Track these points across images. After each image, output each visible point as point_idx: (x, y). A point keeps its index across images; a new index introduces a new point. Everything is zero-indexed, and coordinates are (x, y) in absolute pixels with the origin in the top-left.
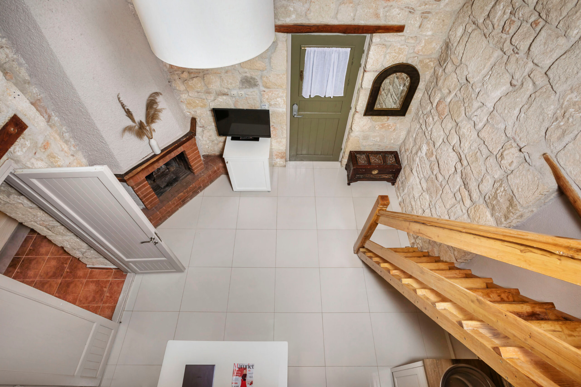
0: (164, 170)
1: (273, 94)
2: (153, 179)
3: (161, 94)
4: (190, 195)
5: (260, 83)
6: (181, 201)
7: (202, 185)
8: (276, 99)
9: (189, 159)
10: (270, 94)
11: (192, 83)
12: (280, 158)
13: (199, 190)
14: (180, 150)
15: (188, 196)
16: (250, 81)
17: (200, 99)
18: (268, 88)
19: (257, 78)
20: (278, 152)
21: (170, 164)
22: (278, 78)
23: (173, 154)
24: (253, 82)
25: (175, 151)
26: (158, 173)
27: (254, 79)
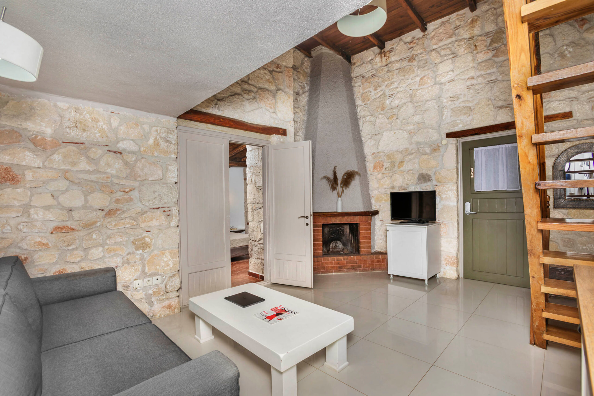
0: (339, 250)
1: (444, 188)
2: (328, 249)
3: (360, 176)
4: (349, 267)
5: (433, 178)
6: (338, 265)
7: (362, 266)
8: (447, 191)
9: (360, 234)
10: (442, 188)
11: (383, 181)
12: (450, 264)
13: (358, 269)
14: (356, 220)
15: (346, 266)
16: (425, 177)
17: (386, 194)
18: (440, 182)
19: (431, 175)
20: (448, 256)
21: (346, 246)
22: (449, 172)
23: (350, 220)
24: (427, 178)
25: (352, 218)
26: (335, 249)
27: (429, 175)
